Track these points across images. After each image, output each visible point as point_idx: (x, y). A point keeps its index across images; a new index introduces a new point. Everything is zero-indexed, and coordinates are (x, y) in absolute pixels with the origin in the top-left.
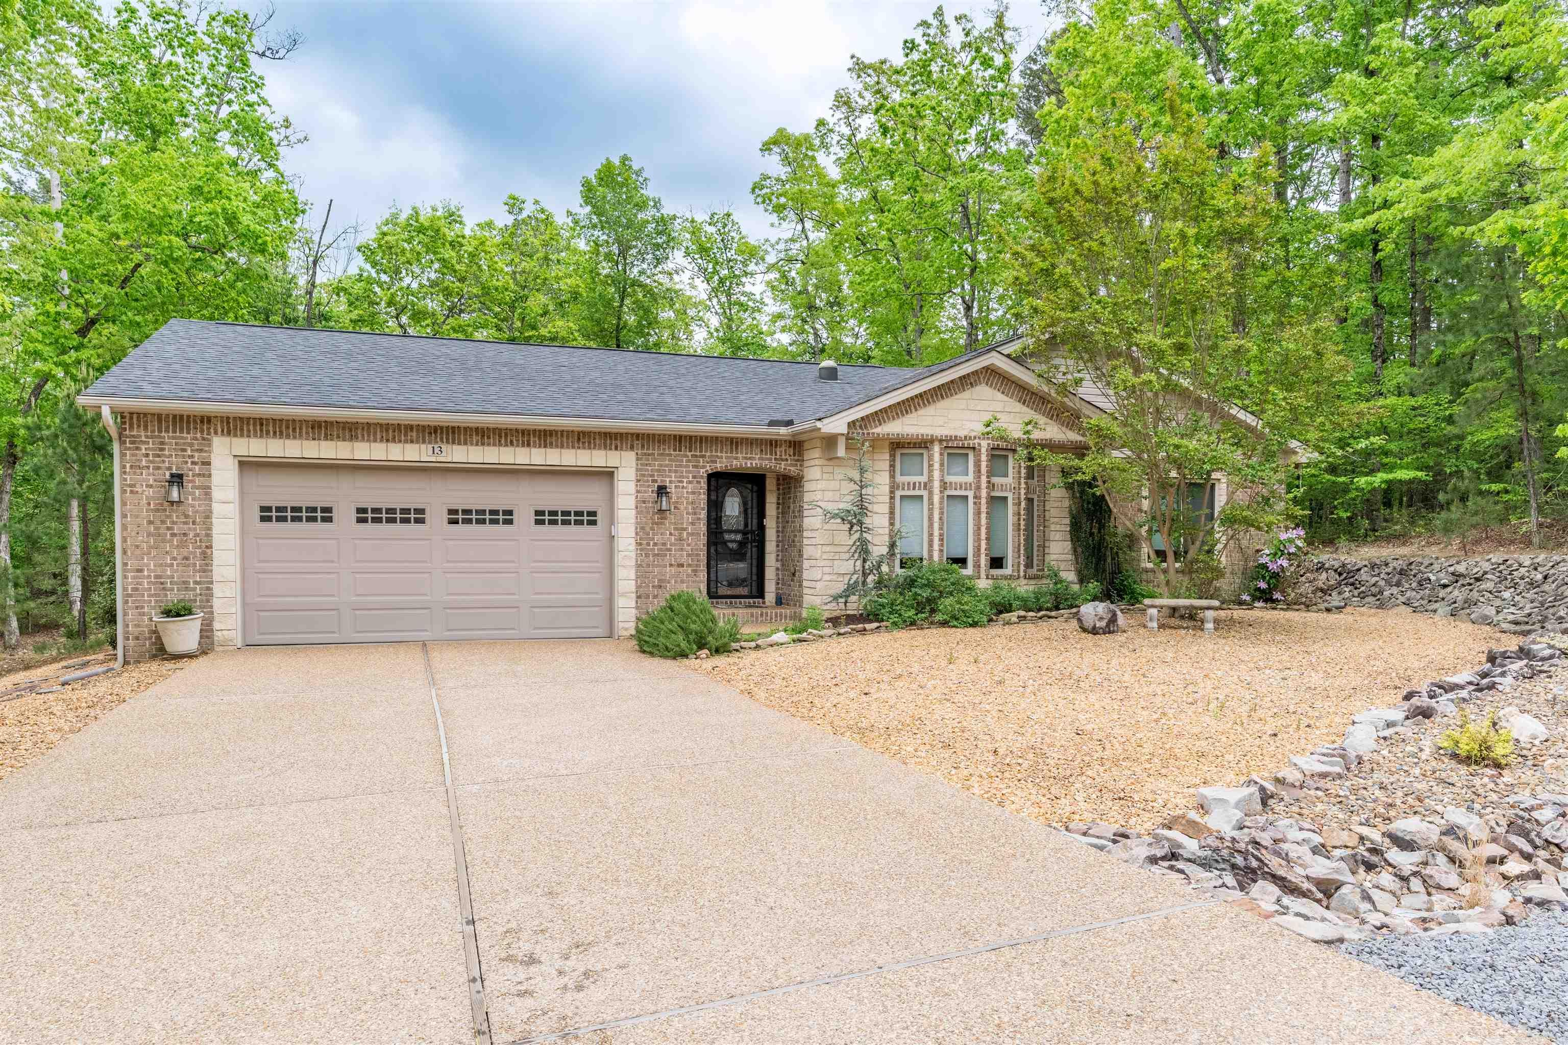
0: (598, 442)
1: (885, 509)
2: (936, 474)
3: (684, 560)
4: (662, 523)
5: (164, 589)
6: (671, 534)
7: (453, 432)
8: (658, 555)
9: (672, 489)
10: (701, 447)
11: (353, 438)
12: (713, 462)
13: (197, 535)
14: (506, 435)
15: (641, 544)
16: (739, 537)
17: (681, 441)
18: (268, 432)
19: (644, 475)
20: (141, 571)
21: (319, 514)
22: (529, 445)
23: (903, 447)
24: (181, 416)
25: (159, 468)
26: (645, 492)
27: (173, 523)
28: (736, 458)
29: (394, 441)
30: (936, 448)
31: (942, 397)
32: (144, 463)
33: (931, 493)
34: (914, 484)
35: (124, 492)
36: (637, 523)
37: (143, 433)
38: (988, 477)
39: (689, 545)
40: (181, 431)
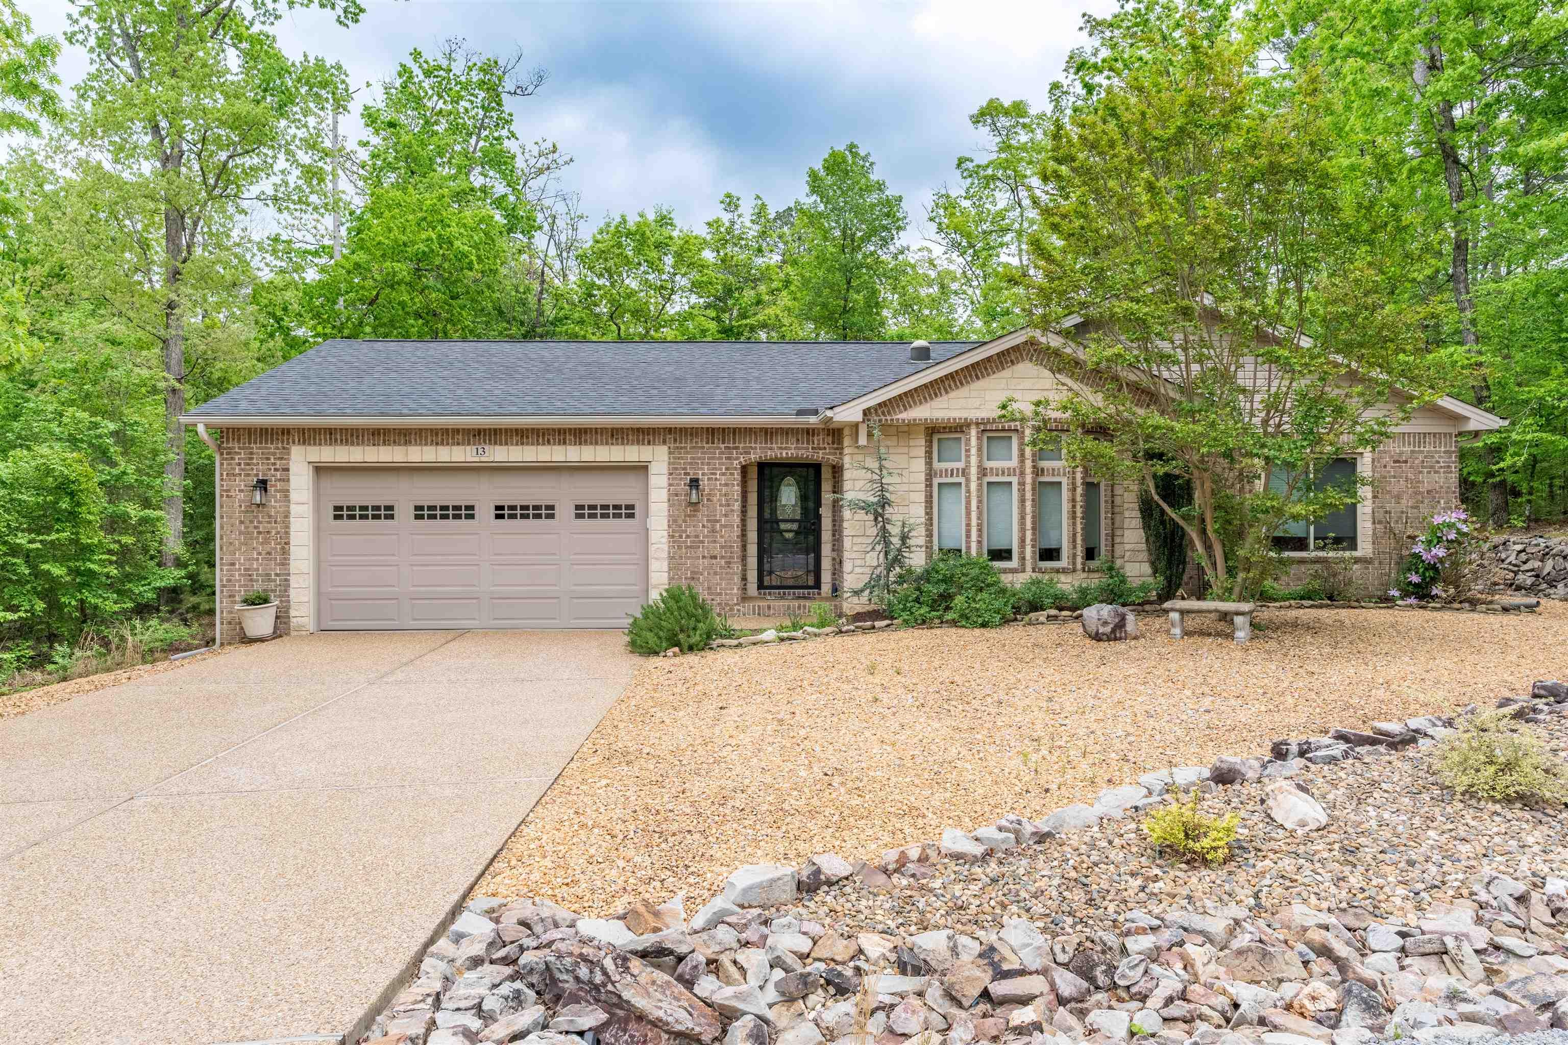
0: (630, 437)
1: (921, 497)
2: (974, 460)
3: (717, 551)
4: (694, 516)
5: (251, 580)
6: (703, 526)
7: (495, 434)
8: (691, 547)
9: (704, 482)
10: (734, 439)
11: (407, 443)
12: (746, 453)
13: (278, 533)
14: (544, 435)
15: (673, 537)
16: (795, 526)
17: (713, 433)
18: (336, 440)
19: (676, 469)
20: (233, 564)
21: (383, 512)
22: (565, 443)
23: (939, 432)
24: (267, 429)
25: (249, 475)
26: (678, 485)
27: (259, 522)
28: (771, 449)
29: (442, 444)
30: (973, 432)
31: (978, 378)
32: (237, 471)
33: (968, 480)
34: (952, 470)
35: (222, 496)
36: (670, 516)
37: (236, 445)
38: (1033, 461)
39: (722, 537)
40: (266, 443)
